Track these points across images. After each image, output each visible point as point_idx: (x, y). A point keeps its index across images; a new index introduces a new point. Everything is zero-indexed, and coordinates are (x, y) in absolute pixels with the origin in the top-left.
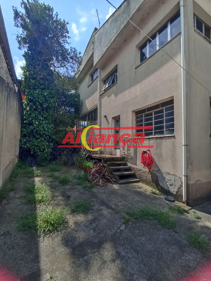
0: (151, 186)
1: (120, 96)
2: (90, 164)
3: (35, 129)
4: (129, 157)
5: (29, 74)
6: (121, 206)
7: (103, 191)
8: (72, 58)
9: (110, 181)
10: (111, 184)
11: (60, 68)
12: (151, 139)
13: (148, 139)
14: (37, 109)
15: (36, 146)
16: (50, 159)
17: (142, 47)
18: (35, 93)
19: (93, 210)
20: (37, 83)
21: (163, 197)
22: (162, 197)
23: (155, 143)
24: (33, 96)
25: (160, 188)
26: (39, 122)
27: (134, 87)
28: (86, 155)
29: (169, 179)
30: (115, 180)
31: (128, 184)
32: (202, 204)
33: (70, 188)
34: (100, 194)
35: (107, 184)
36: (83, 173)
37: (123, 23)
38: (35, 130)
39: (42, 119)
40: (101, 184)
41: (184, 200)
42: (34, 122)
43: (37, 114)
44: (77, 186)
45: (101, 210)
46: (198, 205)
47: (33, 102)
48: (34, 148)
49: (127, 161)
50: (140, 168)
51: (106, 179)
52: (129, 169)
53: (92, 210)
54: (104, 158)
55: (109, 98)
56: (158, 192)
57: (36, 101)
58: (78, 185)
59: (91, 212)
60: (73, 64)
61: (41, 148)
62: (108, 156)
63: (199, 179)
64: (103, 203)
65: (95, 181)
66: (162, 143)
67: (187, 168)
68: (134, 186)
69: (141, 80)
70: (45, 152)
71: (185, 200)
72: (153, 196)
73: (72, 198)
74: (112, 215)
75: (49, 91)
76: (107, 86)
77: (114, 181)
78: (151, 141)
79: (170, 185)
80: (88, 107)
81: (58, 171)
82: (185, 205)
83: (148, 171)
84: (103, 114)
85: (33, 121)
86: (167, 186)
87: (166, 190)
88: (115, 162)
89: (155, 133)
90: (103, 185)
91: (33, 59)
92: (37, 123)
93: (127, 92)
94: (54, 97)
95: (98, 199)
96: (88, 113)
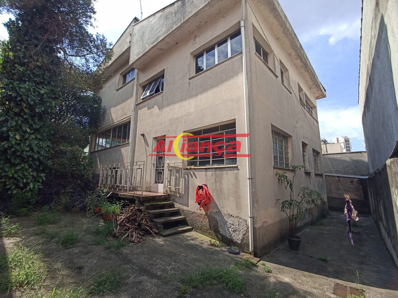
0: (209, 235)
1: (167, 109)
2: (116, 208)
3: (12, 147)
4: (178, 195)
5: (14, 56)
6: (171, 270)
7: (140, 250)
8: (97, 47)
9: (150, 234)
10: (151, 238)
11: (75, 57)
12: (208, 170)
13: (204, 170)
14: (22, 114)
15: (10, 178)
16: (37, 202)
17: (198, 56)
18: (22, 88)
19: (127, 284)
20: (28, 72)
21: (226, 249)
22: (224, 249)
23: (214, 176)
24: (17, 92)
25: (220, 237)
26: (23, 136)
27: (187, 102)
28: (108, 193)
29: (232, 223)
30: (157, 231)
31: (177, 235)
32: (270, 253)
33: (80, 252)
34: (135, 256)
35: (144, 238)
36: (102, 223)
37: (175, 23)
38: (13, 149)
39: (29, 131)
40: (135, 240)
41: (250, 250)
42: (11, 135)
43: (20, 122)
44: (94, 246)
45: (140, 283)
46: (266, 254)
47: (15, 101)
48: (5, 182)
49: (174, 200)
50: (193, 210)
51: (143, 230)
52: (177, 213)
53: (125, 284)
54: (139, 197)
55: (150, 110)
56: (218, 242)
57: (22, 100)
58: (95, 244)
59: (123, 288)
60: (98, 57)
61: (19, 182)
62: (145, 194)
63: (265, 221)
64: (143, 271)
65: (125, 236)
66: (222, 176)
67: (253, 207)
68: (185, 237)
69: (197, 95)
70: (28, 189)
71: (252, 249)
72: (213, 249)
73: (86, 270)
74: (158, 287)
75: (50, 87)
76: (148, 94)
77: (155, 233)
78: (208, 173)
79: (234, 231)
80: (114, 118)
81: (54, 223)
82: (253, 256)
83: (204, 213)
84: (139, 132)
85: (10, 133)
86: (230, 233)
87: (228, 238)
88: (156, 203)
89: (214, 162)
90: (138, 240)
91: (25, 35)
92: (18, 137)
93: (177, 106)
94: (57, 98)
95: (133, 265)
96: (113, 128)
